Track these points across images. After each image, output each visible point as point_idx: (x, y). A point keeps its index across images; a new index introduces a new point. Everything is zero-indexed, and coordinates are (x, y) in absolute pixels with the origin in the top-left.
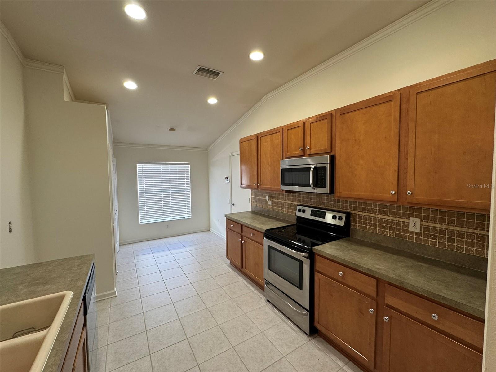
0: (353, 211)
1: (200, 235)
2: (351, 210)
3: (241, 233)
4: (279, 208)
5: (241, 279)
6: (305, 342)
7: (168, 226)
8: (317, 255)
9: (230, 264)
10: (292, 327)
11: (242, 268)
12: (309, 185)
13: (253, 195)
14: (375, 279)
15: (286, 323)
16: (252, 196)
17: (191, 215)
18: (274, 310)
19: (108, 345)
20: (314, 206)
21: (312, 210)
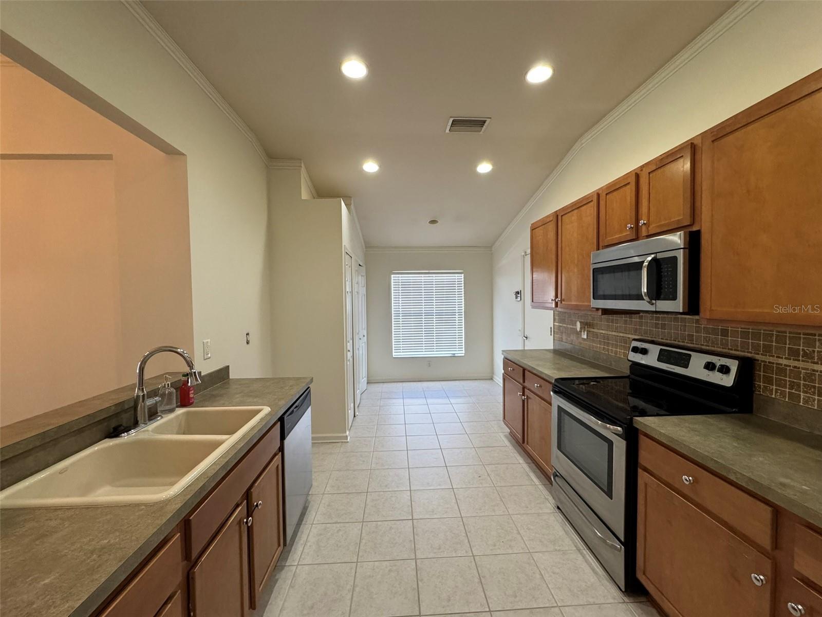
0: (762, 354)
1: (477, 383)
2: (758, 354)
3: (522, 381)
4: (600, 344)
5: (521, 461)
6: (612, 601)
7: (429, 364)
8: (644, 435)
9: (510, 434)
10: (592, 564)
11: (524, 442)
12: (639, 297)
13: (557, 321)
14: (771, 506)
15: (581, 554)
16: (555, 324)
17: (464, 352)
18: (566, 524)
19: (324, 494)
20: (668, 341)
21: (661, 349)
